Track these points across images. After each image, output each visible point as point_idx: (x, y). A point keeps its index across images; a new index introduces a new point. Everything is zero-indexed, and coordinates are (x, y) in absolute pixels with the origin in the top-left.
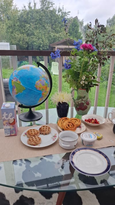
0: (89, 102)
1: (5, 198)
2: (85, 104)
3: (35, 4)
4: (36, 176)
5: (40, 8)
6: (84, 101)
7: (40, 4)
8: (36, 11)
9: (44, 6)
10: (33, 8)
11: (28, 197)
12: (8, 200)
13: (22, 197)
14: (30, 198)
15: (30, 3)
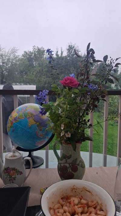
0: (78, 167)
2: (70, 170)
3: (62, 52)
5: (66, 55)
6: (69, 164)
7: (67, 52)
8: (62, 58)
9: (70, 53)
10: (60, 56)
15: (57, 52)
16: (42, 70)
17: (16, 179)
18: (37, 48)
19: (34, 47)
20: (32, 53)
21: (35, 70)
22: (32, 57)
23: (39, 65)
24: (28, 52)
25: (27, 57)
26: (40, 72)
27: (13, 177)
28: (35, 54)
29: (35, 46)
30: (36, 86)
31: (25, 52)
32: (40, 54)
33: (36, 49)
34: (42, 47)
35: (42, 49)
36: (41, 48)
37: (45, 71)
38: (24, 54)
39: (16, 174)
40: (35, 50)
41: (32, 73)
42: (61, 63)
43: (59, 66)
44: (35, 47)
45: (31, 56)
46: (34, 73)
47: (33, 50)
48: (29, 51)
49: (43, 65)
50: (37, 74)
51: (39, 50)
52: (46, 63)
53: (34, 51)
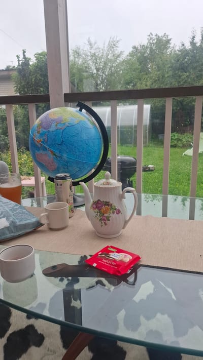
1: (10, 318)
4: (72, 305)
10: (198, 45)
11: (39, 332)
12: (11, 322)
13: (31, 328)
14: (40, 334)
15: (194, 37)
16: (163, 76)
17: (110, 219)
18: (155, 37)
19: (149, 36)
20: (147, 47)
21: (151, 78)
22: (146, 55)
23: (158, 67)
24: (139, 47)
25: (136, 55)
26: (159, 80)
27: (105, 215)
28: (151, 48)
29: (151, 34)
30: (151, 106)
31: (134, 47)
32: (160, 48)
33: (154, 40)
34: (165, 33)
35: (164, 38)
36: (163, 35)
37: (168, 77)
38: (133, 51)
39: (111, 211)
40: (151, 41)
41: (145, 83)
42: (200, 59)
43: (195, 65)
44: (151, 36)
45: (144, 53)
46: (148, 83)
47: (147, 41)
48: (142, 45)
49: (164, 67)
50: (154, 84)
51: (159, 40)
52: (171, 61)
53: (151, 43)
